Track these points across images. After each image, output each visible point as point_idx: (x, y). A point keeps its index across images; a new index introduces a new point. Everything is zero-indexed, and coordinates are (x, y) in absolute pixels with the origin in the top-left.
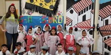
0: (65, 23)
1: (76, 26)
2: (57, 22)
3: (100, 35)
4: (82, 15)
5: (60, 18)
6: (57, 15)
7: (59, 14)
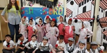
0: (65, 14)
1: (76, 17)
2: (58, 13)
3: (99, 26)
4: (82, 7)
5: (61, 10)
6: (57, 7)
7: (59, 6)
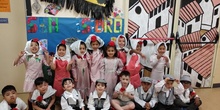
0: (126, 31)
1: (145, 37)
4: (155, 17)
6: (112, 17)
7: (116, 15)
